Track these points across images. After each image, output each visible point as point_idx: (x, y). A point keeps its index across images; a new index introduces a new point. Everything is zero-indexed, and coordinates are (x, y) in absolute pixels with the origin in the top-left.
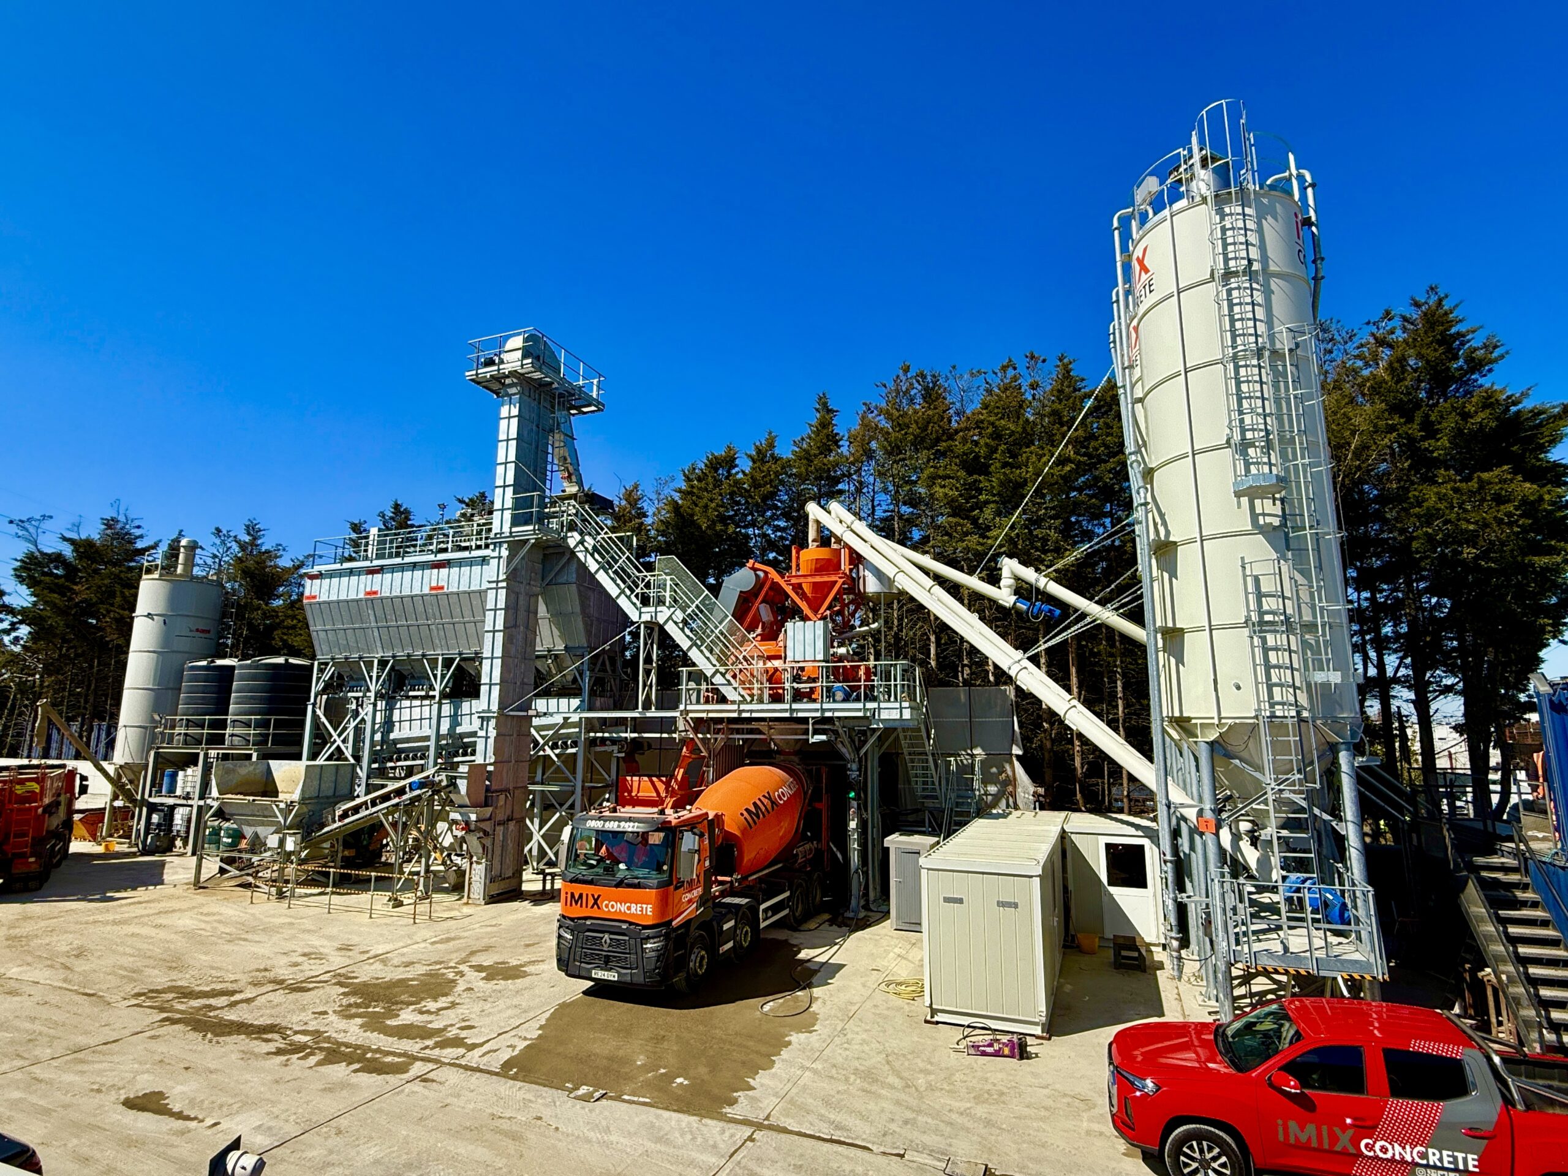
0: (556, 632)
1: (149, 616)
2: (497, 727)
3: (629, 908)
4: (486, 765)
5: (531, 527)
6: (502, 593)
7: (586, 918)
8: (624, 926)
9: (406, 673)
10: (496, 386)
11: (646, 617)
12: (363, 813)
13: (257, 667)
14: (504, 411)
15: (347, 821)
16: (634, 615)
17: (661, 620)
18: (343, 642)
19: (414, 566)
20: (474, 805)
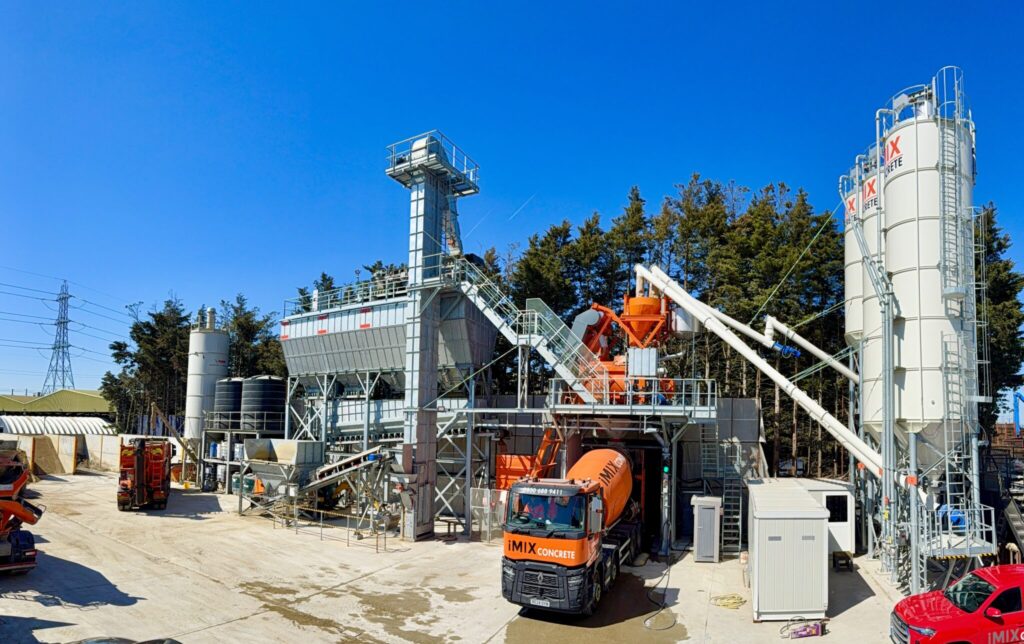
0: (449, 353)
1: (196, 354)
2: (418, 419)
3: (557, 554)
4: (411, 445)
5: (438, 279)
6: (418, 326)
7: (525, 560)
8: (554, 567)
9: (343, 383)
10: (407, 178)
11: (522, 342)
12: (334, 475)
13: (255, 382)
14: (414, 196)
15: (324, 479)
16: (513, 341)
17: (534, 343)
18: (304, 364)
19: (349, 312)
20: (407, 472)
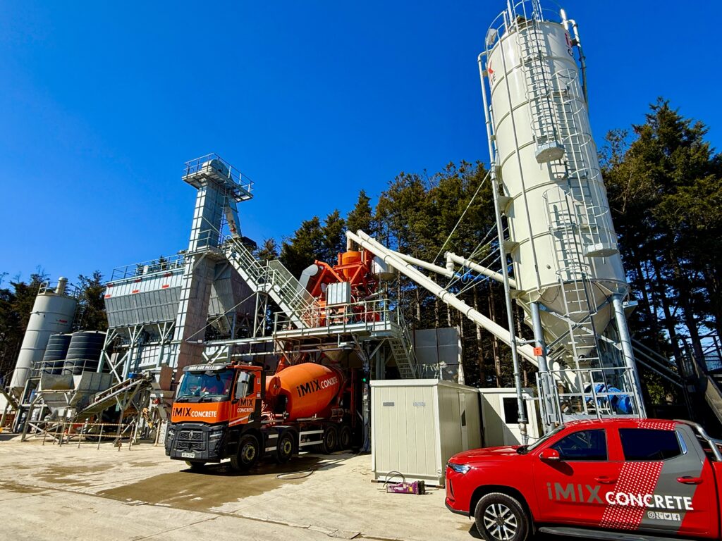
1: (37, 313)
2: (181, 349)
3: (205, 414)
4: (173, 368)
5: (206, 247)
6: (190, 280)
7: (182, 422)
8: (201, 425)
9: (150, 333)
10: (197, 184)
11: (260, 289)
13: (81, 335)
14: (199, 195)
15: (99, 401)
16: (254, 288)
17: (267, 289)
18: (121, 318)
19: (157, 277)
20: (164, 389)
